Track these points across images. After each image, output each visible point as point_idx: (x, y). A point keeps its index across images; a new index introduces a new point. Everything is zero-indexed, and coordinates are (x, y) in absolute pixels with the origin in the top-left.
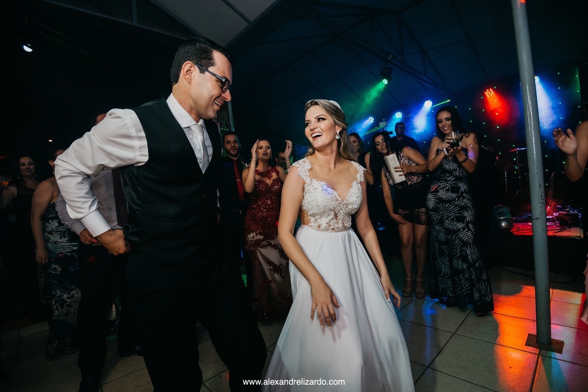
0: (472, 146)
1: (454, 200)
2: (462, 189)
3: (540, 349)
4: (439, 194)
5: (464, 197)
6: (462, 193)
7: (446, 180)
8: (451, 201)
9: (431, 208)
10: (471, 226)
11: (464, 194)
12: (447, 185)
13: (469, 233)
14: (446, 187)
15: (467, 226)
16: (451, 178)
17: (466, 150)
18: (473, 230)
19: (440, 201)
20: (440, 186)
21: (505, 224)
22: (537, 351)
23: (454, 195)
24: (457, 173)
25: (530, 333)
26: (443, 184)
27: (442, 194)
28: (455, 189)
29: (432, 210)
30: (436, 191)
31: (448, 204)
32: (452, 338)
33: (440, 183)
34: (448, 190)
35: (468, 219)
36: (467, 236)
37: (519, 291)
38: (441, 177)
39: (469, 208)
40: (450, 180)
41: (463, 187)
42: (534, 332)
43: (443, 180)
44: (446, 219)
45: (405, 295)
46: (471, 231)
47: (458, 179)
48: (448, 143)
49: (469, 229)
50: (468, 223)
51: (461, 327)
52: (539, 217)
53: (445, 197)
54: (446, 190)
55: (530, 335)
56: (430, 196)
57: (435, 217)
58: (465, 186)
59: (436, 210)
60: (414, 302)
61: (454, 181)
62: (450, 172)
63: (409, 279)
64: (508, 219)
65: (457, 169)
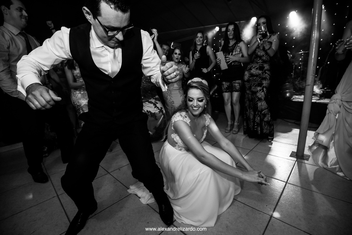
0: (275, 40)
1: (260, 75)
2: (266, 68)
3: (297, 158)
4: (252, 71)
5: (266, 73)
6: (265, 70)
7: (257, 62)
8: (258, 75)
9: (246, 80)
10: (265, 89)
11: (267, 71)
12: (257, 65)
13: (263, 93)
14: (256, 67)
15: (263, 89)
16: (260, 61)
17: (271, 43)
18: (265, 92)
19: (252, 75)
20: (253, 66)
21: (289, 94)
22: (295, 159)
23: (260, 72)
24: (264, 58)
25: (293, 151)
26: (255, 65)
27: (254, 71)
28: (261, 68)
29: (246, 82)
30: (251, 69)
31: (255, 77)
32: (250, 153)
33: (253, 64)
34: (257, 69)
35: (264, 85)
36: (261, 95)
37: (290, 131)
38: (255, 60)
39: (267, 79)
40: (259, 63)
41: (266, 67)
42: (295, 151)
43: (255, 62)
44: (253, 86)
45: (227, 131)
46: (264, 92)
47: (264, 62)
48: (260, 34)
49: (263, 91)
50: (263, 87)
51: (256, 147)
52: (310, 84)
53: (255, 73)
54: (256, 69)
55: (293, 152)
56: (246, 73)
57: (247, 85)
58: (268, 67)
59: (248, 81)
60: (231, 135)
61: (262, 63)
62: (260, 57)
63: (229, 123)
64: (291, 92)
65: (264, 55)
